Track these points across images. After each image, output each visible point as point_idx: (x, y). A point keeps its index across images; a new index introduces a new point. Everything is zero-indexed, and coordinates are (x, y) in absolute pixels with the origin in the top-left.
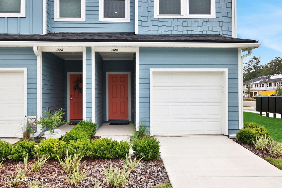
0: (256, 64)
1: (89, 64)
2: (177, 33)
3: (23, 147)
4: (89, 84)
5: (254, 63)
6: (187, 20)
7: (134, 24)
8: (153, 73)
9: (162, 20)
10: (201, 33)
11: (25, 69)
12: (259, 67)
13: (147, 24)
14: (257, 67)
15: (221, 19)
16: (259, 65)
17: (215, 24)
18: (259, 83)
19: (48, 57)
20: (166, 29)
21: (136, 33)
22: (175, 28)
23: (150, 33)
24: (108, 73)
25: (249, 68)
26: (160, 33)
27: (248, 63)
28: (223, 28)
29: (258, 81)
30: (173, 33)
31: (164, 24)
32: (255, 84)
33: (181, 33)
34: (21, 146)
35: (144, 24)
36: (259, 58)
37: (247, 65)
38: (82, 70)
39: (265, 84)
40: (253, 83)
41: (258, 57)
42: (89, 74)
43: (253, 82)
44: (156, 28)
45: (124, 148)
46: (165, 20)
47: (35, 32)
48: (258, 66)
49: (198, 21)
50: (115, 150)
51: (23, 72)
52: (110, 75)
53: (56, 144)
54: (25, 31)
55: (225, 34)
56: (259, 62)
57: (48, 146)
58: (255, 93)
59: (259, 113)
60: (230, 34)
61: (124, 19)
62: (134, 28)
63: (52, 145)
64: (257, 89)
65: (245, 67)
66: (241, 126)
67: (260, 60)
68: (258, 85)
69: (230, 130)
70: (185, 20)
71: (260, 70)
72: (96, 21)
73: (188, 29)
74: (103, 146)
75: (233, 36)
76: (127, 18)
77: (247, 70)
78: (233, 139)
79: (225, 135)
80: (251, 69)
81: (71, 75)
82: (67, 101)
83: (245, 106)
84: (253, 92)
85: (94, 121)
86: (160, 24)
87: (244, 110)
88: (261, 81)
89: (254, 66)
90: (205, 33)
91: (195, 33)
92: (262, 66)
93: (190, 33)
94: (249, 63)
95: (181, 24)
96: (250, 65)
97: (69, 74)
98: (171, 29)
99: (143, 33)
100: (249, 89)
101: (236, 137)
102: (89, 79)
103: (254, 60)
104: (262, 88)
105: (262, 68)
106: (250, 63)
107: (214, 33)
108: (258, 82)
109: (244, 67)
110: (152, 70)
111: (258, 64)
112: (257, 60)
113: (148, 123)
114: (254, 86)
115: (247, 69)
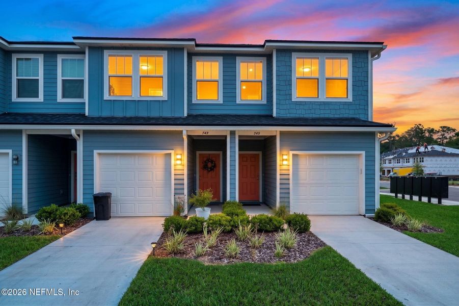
12: (394, 137)
23: (288, 115)
47: (177, 115)
55: (362, 117)
58: (388, 170)
59: (393, 195)
64: (391, 165)
66: (378, 206)
68: (392, 161)
69: (367, 211)
70: (322, 103)
75: (370, 120)
78: (370, 218)
79: (361, 215)
83: (381, 188)
84: (386, 170)
86: (298, 107)
87: (380, 192)
92: (398, 136)
95: (318, 107)
101: (374, 217)
104: (397, 165)
105: (397, 138)
108: (391, 157)
114: (387, 162)
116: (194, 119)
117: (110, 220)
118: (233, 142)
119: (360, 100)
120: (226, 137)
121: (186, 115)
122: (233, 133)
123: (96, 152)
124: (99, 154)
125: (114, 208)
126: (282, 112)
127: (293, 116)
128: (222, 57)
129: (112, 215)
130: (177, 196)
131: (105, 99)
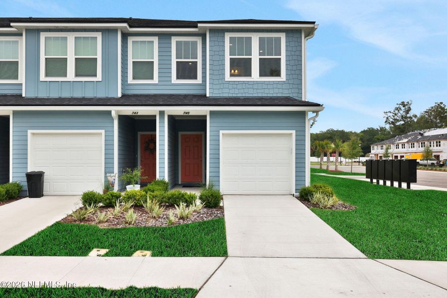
0: (404, 113)
1: (162, 126)
2: (247, 95)
3: (112, 196)
4: (162, 145)
5: (401, 112)
6: (257, 83)
7: (205, 85)
8: (223, 134)
9: (233, 83)
10: (271, 95)
11: (103, 132)
13: (218, 86)
14: (406, 117)
15: (291, 82)
16: (411, 114)
17: (284, 86)
18: (407, 142)
19: (123, 119)
20: (237, 91)
21: (208, 95)
22: (246, 91)
23: (221, 95)
24: (180, 133)
25: (394, 119)
26: (231, 95)
27: (392, 111)
28: (293, 91)
29: (405, 138)
30: (244, 95)
31: (235, 86)
32: (401, 143)
33: (251, 95)
34: (111, 194)
35: (215, 87)
36: (410, 104)
37: (391, 115)
38: (155, 130)
39: (415, 144)
40: (399, 142)
41: (408, 102)
42: (162, 136)
43: (399, 140)
44: (227, 91)
45: (192, 198)
46: (236, 83)
48: (408, 115)
49: (269, 83)
50: (185, 198)
51: (101, 134)
52: (182, 135)
53: (138, 193)
54: (101, 94)
56: (409, 109)
57: (133, 194)
60: (299, 95)
61: (196, 80)
62: (205, 90)
63: (135, 194)
65: (389, 118)
67: (411, 107)
71: (411, 122)
72: (169, 83)
73: (259, 91)
74: (175, 195)
76: (199, 80)
77: (392, 122)
80: (398, 121)
81: (142, 135)
82: (137, 162)
85: (166, 179)
86: (231, 87)
88: (410, 138)
89: (402, 116)
90: (275, 95)
91: (266, 95)
93: (260, 95)
94: (394, 111)
96: (396, 114)
97: (140, 133)
98: (242, 91)
99: (214, 95)
100: (387, 151)
102: (162, 140)
103: (401, 106)
106: (397, 112)
107: (284, 95)
108: (405, 140)
109: (387, 118)
110: (221, 132)
111: (408, 113)
112: (406, 107)
113: (217, 182)
115: (391, 120)
116: (127, 99)
117: (42, 198)
118: (162, 121)
119: (294, 79)
120: (155, 116)
121: (120, 95)
122: (162, 113)
123: (30, 132)
124: (33, 134)
125: (47, 187)
126: (216, 91)
127: (226, 95)
128: (157, 37)
129: (44, 193)
130: (108, 175)
131: (41, 80)
